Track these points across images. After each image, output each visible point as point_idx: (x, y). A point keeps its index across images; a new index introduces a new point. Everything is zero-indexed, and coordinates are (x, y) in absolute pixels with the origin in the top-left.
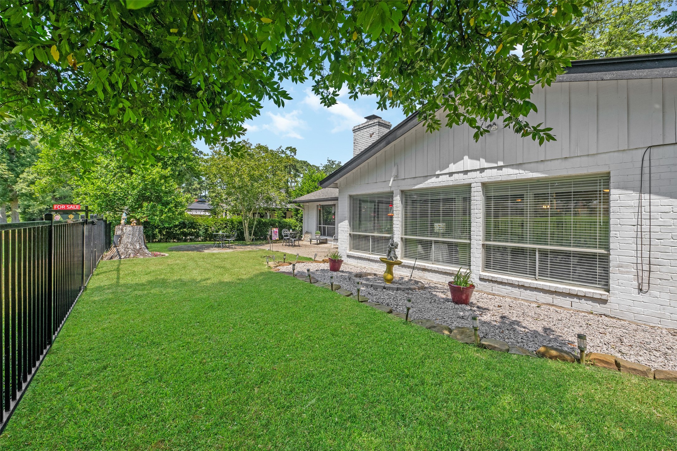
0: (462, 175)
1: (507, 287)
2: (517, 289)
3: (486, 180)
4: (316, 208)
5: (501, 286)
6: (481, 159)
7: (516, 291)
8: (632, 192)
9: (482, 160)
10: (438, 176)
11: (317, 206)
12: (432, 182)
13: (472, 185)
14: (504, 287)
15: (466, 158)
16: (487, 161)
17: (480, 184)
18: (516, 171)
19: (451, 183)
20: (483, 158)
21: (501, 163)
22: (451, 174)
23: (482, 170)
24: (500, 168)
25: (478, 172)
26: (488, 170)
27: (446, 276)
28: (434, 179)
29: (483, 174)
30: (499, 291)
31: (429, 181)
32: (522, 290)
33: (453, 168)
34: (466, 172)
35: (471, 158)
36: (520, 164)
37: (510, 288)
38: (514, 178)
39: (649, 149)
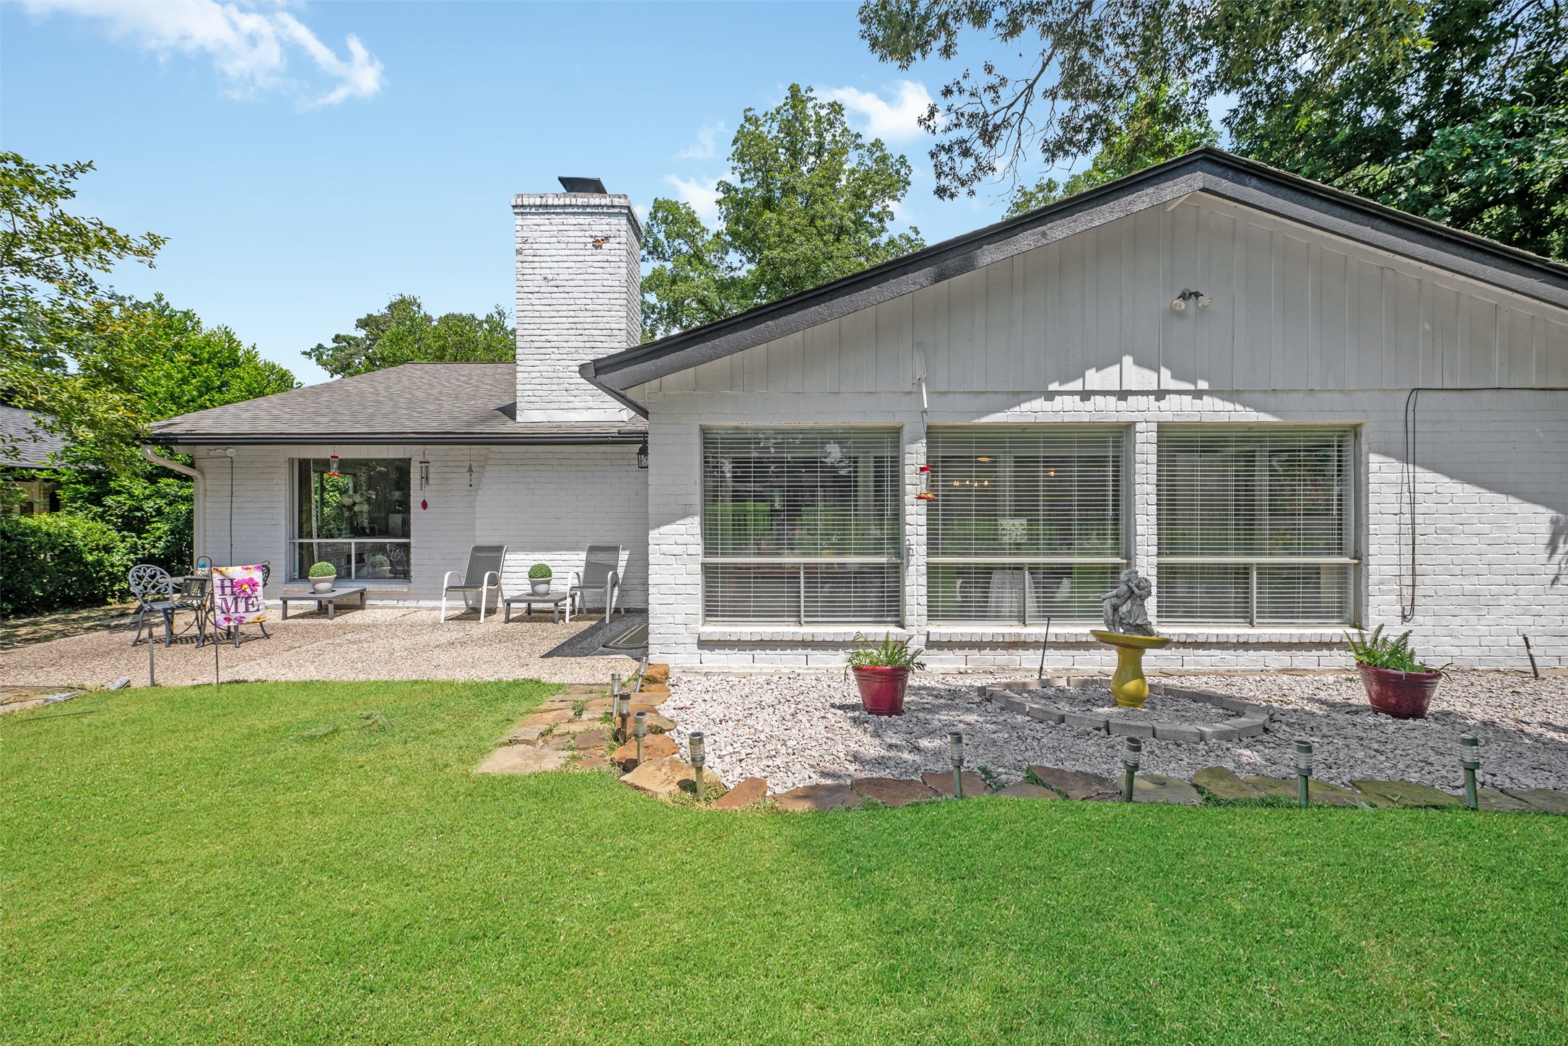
0: (1112, 399)
1: (1213, 652)
2: (1232, 652)
3: (1168, 417)
4: (285, 470)
5: (1201, 652)
6: (1163, 370)
7: (1229, 655)
8: (1394, 460)
9: (1165, 373)
10: (1050, 396)
11: (291, 461)
12: (1033, 411)
13: (1139, 427)
14: (1206, 652)
15: (1128, 360)
16: (1174, 377)
17: (1154, 427)
18: (1229, 406)
19: (1086, 418)
20: (1167, 367)
21: (1203, 385)
22: (1086, 395)
23: (1160, 394)
24: (1198, 394)
25: (1152, 398)
26: (1172, 396)
27: (1075, 652)
28: (1038, 404)
29: (1164, 404)
30: (1197, 663)
31: (1025, 406)
32: (1240, 652)
33: (1094, 379)
34: (1123, 395)
35: (1138, 363)
36: (1238, 391)
37: (1218, 652)
38: (1223, 418)
39: (1415, 393)
